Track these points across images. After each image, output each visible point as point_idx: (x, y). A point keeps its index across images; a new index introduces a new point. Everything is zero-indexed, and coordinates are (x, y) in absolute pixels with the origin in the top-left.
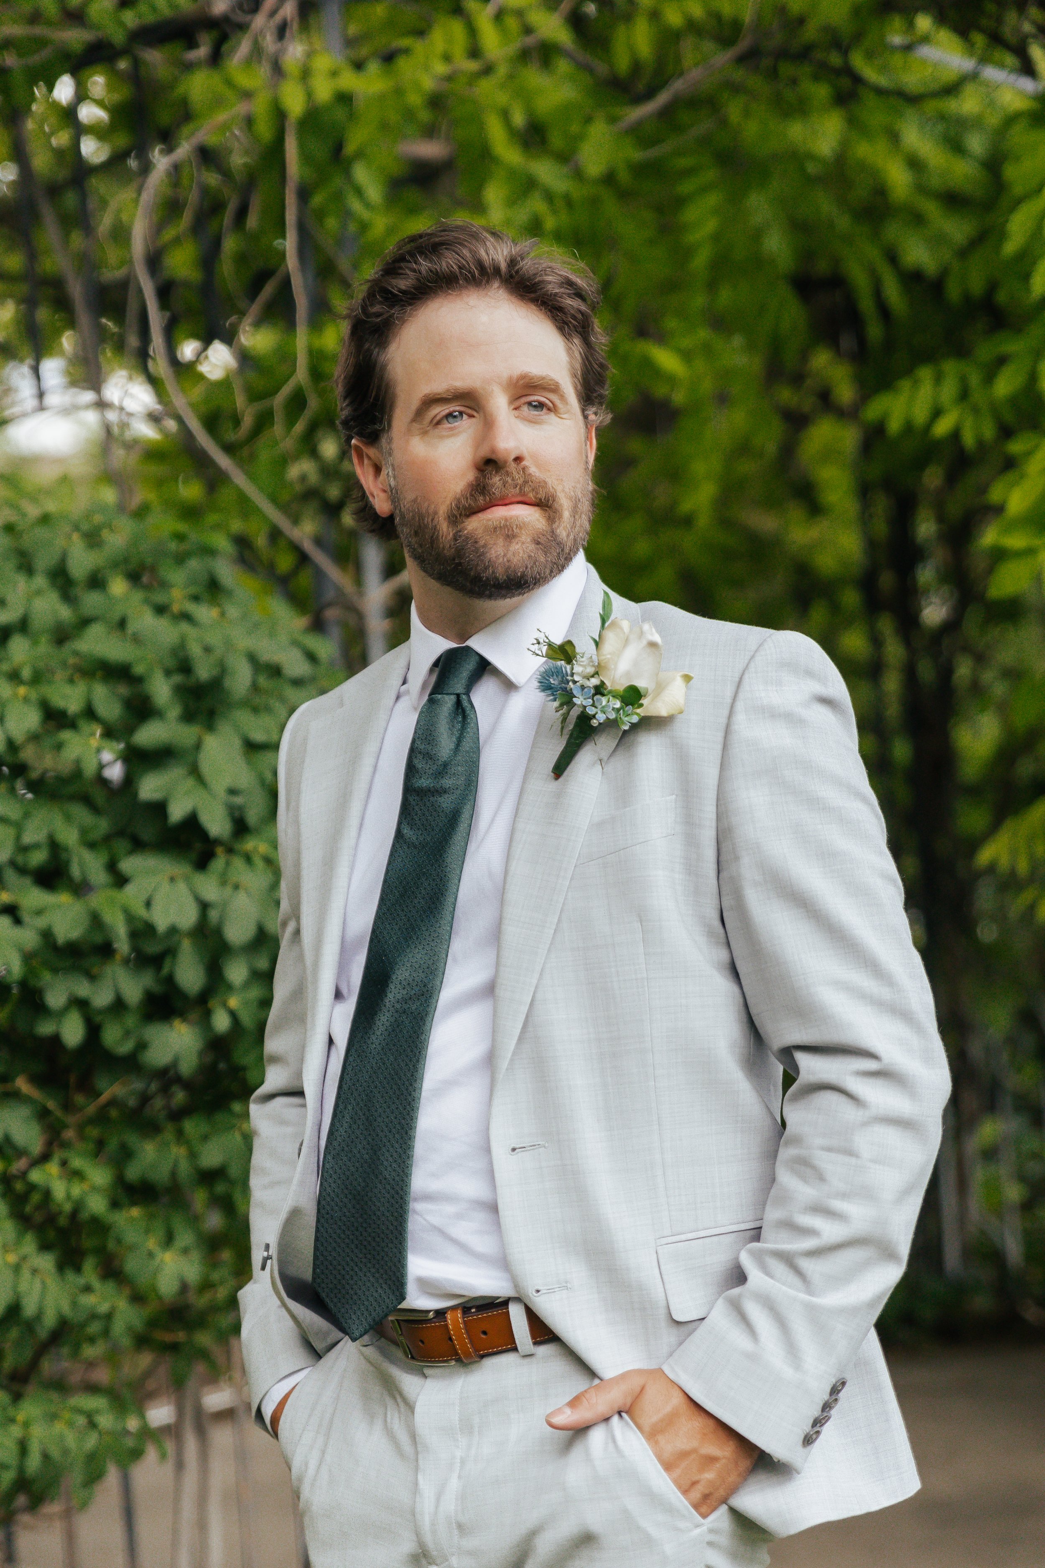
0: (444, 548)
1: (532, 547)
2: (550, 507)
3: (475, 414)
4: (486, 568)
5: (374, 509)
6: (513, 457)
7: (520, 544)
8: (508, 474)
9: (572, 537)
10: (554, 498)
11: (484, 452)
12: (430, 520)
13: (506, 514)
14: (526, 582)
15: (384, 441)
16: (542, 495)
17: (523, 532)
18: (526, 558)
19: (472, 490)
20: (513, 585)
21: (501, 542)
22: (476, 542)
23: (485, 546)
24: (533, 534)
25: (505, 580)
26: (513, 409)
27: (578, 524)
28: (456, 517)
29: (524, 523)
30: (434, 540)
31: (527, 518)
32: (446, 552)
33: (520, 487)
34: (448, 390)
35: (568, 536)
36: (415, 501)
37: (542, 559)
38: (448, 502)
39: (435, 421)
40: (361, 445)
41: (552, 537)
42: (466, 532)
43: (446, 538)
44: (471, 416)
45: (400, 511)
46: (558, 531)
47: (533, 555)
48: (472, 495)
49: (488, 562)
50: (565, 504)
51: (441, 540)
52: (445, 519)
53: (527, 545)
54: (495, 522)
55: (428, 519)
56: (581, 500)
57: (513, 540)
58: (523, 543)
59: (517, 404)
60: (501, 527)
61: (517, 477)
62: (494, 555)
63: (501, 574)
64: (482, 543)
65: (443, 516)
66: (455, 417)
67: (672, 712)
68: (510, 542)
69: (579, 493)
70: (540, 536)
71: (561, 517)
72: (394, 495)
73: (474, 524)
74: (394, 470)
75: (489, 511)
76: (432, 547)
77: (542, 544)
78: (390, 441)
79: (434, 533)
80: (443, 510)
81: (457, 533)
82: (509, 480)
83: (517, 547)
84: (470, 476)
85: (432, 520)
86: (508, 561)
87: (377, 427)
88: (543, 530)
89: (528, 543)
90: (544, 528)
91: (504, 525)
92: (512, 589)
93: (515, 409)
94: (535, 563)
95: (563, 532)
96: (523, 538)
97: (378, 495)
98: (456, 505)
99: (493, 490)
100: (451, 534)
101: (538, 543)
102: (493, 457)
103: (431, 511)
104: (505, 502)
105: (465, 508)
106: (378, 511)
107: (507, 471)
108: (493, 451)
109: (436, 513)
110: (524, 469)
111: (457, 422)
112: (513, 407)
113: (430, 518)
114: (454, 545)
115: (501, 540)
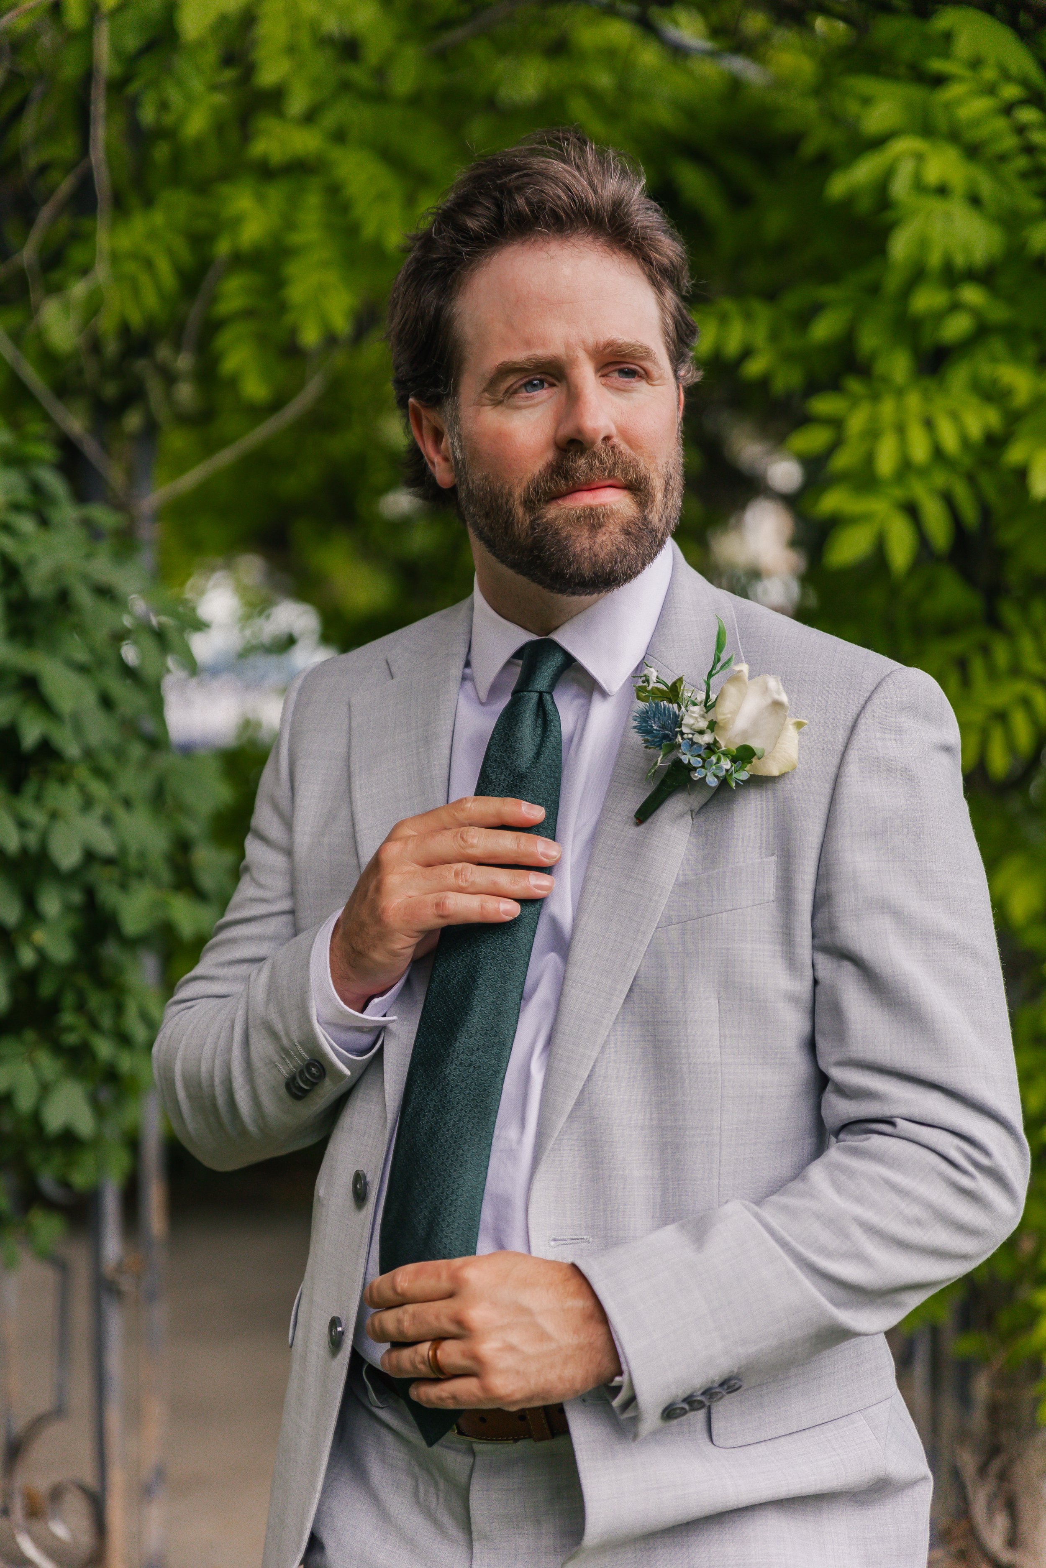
0: (520, 536)
1: (621, 537)
2: (639, 490)
3: (556, 383)
4: (570, 564)
5: (434, 479)
6: (601, 437)
7: (607, 535)
8: (595, 455)
9: (664, 520)
10: (646, 479)
11: (567, 430)
12: (504, 502)
13: (592, 503)
14: (616, 579)
15: (448, 407)
16: (632, 476)
17: (611, 521)
18: (615, 551)
19: (553, 471)
20: (601, 582)
21: (585, 533)
22: (557, 534)
23: (568, 537)
24: (622, 522)
25: (591, 578)
26: (600, 376)
27: (670, 504)
28: (534, 503)
29: (612, 511)
30: (508, 523)
31: (615, 505)
32: (521, 540)
33: (609, 471)
34: (529, 359)
35: (660, 521)
36: (486, 478)
37: (633, 551)
38: (525, 484)
39: (511, 391)
40: (418, 405)
41: (644, 525)
42: (544, 520)
43: (522, 524)
44: (552, 385)
45: (467, 487)
46: (650, 517)
47: (622, 547)
48: (552, 478)
49: (573, 557)
50: (657, 484)
51: (516, 527)
52: (521, 503)
53: (616, 535)
54: (578, 512)
55: (502, 500)
56: (673, 476)
57: (600, 530)
58: (611, 533)
59: (605, 372)
60: (585, 517)
61: (606, 459)
62: (578, 549)
63: (586, 570)
64: (564, 534)
65: (519, 501)
66: (535, 385)
67: (784, 770)
68: (596, 533)
69: (671, 468)
70: (631, 525)
71: (653, 501)
72: (458, 467)
73: (553, 512)
74: (460, 439)
75: (571, 497)
76: (507, 533)
77: (633, 534)
78: (457, 408)
79: (509, 518)
80: (518, 492)
81: (535, 520)
82: (597, 463)
83: (604, 538)
84: (550, 456)
85: (507, 502)
86: (595, 556)
87: (440, 390)
88: (634, 517)
89: (616, 533)
90: (635, 514)
91: (588, 514)
92: (599, 587)
93: (603, 376)
94: (625, 556)
95: (654, 517)
96: (611, 528)
97: (439, 464)
98: (534, 489)
99: (578, 475)
100: (528, 521)
101: (628, 533)
102: (579, 438)
103: (506, 491)
104: (590, 488)
105: (545, 493)
106: (438, 481)
107: (594, 453)
108: (579, 430)
109: (510, 494)
110: (613, 447)
111: (536, 390)
112: (599, 374)
113: (505, 499)
114: (532, 534)
115: (585, 530)
